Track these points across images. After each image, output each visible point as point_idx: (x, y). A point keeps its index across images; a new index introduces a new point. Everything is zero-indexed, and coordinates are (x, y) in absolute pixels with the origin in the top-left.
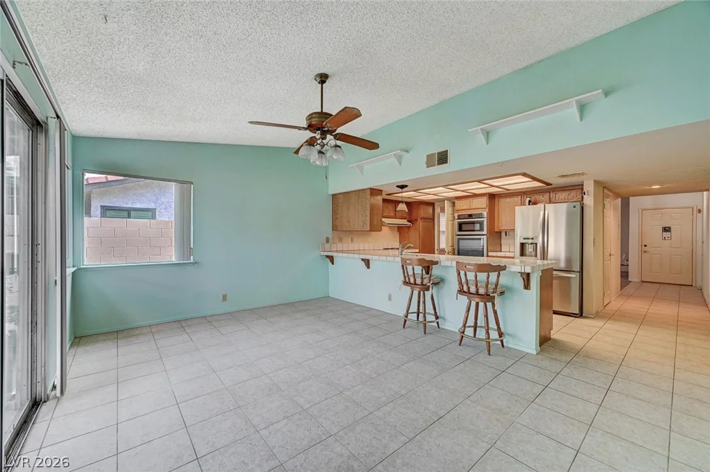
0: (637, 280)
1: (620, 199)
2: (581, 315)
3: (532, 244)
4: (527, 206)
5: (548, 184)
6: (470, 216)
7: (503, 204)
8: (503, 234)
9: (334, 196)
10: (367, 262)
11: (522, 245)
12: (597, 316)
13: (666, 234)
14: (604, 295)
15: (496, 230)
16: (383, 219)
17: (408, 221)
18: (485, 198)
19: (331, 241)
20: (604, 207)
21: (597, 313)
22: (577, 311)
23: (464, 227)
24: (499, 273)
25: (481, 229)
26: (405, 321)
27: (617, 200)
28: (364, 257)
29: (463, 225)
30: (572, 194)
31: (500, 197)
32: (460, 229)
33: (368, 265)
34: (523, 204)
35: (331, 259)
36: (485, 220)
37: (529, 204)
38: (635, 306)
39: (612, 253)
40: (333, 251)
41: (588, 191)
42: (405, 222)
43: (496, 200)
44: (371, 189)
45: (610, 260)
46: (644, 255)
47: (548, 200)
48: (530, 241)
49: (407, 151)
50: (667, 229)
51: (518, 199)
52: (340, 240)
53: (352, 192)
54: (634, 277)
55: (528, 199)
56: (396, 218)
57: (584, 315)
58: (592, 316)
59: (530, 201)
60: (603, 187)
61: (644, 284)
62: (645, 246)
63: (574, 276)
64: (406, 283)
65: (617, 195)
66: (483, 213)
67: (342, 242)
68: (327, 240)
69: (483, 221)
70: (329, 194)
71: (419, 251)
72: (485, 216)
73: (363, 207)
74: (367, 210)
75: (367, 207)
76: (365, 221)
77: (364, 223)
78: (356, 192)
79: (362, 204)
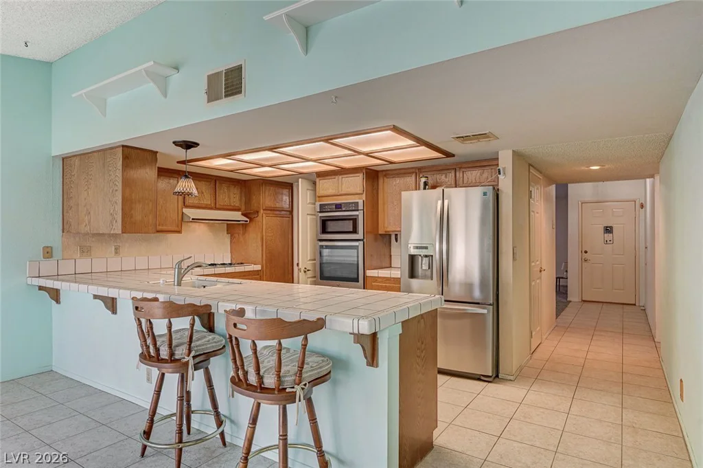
0: (577, 300)
1: (554, 186)
2: (497, 376)
3: (426, 256)
4: (422, 191)
5: (448, 155)
6: (338, 207)
7: (388, 187)
8: (393, 238)
9: (65, 160)
10: (110, 302)
11: (412, 259)
12: (520, 376)
13: (608, 236)
14: (531, 336)
15: (380, 233)
16: (186, 211)
17: (244, 215)
18: (361, 175)
19: (57, 253)
20: (530, 197)
21: (521, 369)
22: (489, 372)
23: (331, 226)
24: (306, 339)
25: (355, 231)
27: (551, 187)
28: (103, 291)
29: (329, 223)
30: (485, 175)
31: (385, 176)
32: (324, 231)
34: (417, 188)
35: (55, 295)
36: (360, 214)
37: (425, 188)
38: (571, 348)
39: (543, 268)
41: (504, 169)
42: (237, 216)
43: (381, 181)
44: (123, 146)
45: (540, 278)
46: (585, 264)
47: (453, 183)
48: (423, 252)
49: (177, 68)
50: (608, 230)
51: (410, 180)
52: (86, 251)
53: (94, 152)
54: (573, 296)
55: (423, 180)
56: (216, 209)
57: (500, 376)
58: (512, 378)
59: (426, 184)
60: (528, 166)
61: (586, 304)
62: (586, 252)
63: (485, 311)
64: (146, 357)
65: (550, 180)
66: (358, 203)
67: (90, 256)
68: (48, 253)
69: (358, 215)
70: (53, 155)
71: (262, 267)
72: (361, 207)
73: (111, 184)
74: (117, 190)
75: (117, 184)
76: (114, 214)
77: (113, 217)
78: (100, 154)
79: (110, 179)
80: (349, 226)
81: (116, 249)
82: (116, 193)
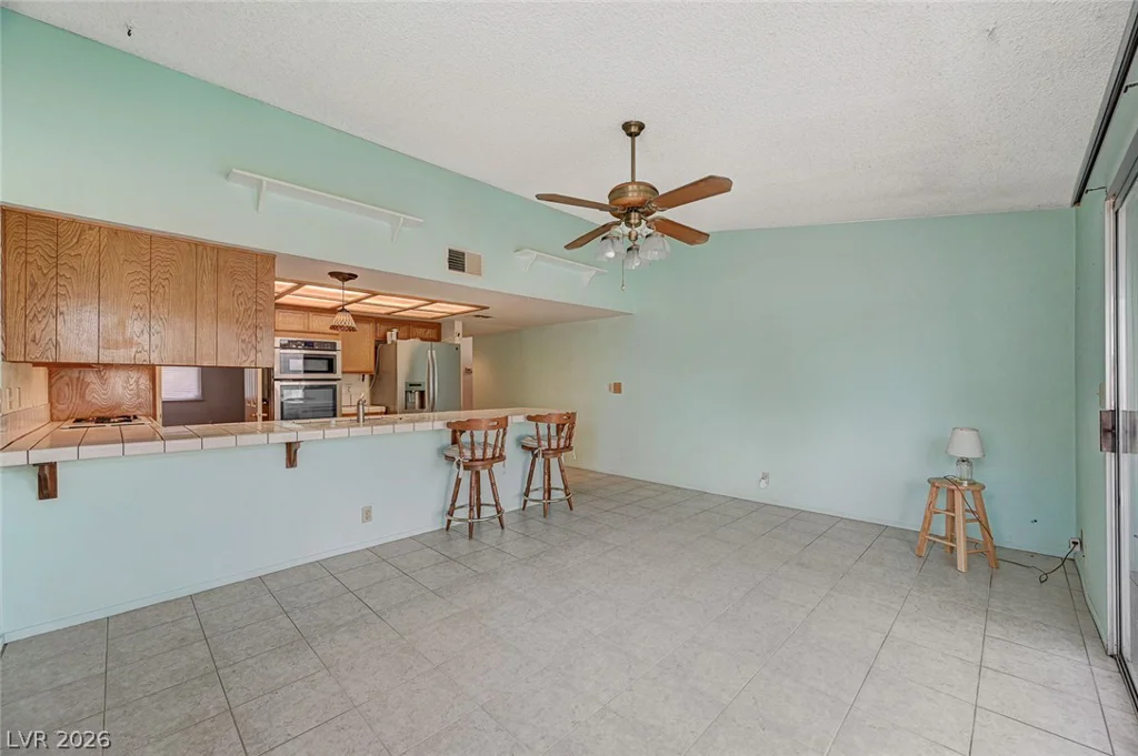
6: (309, 345)
25: (331, 371)
33: (291, 461)
51: (368, 326)
66: (335, 343)
69: (335, 356)
72: (339, 346)
73: (241, 299)
74: (260, 311)
75: (261, 302)
76: (254, 341)
77: (250, 346)
78: (200, 248)
79: (237, 292)
80: (322, 365)
82: (260, 315)
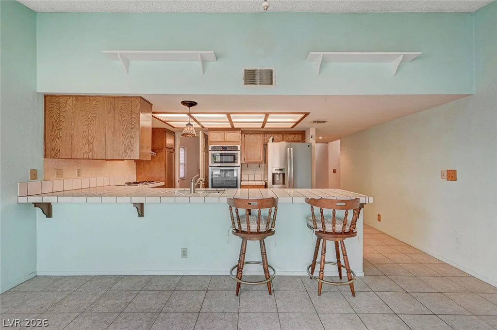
5: (293, 127)
6: (225, 148)
7: (249, 140)
9: (49, 99)
15: (242, 162)
18: (239, 132)
19: (40, 175)
25: (235, 161)
26: (239, 285)
30: (296, 138)
31: (245, 134)
33: (141, 214)
35: (47, 210)
40: (47, 194)
44: (141, 98)
48: (280, 172)
52: (60, 174)
53: (100, 96)
55: (272, 137)
59: (273, 139)
64: (238, 232)
66: (237, 147)
67: (62, 177)
68: (34, 175)
69: (237, 153)
70: (38, 91)
71: (165, 183)
72: (239, 148)
73: (124, 123)
74: (133, 128)
75: (133, 123)
76: (130, 145)
77: (128, 148)
78: (108, 99)
79: (123, 119)
80: (231, 159)
81: (79, 172)
82: (133, 130)
